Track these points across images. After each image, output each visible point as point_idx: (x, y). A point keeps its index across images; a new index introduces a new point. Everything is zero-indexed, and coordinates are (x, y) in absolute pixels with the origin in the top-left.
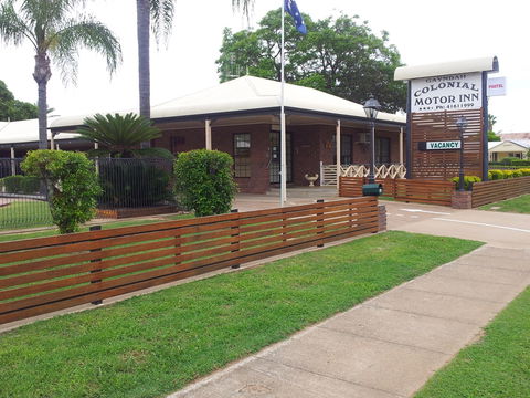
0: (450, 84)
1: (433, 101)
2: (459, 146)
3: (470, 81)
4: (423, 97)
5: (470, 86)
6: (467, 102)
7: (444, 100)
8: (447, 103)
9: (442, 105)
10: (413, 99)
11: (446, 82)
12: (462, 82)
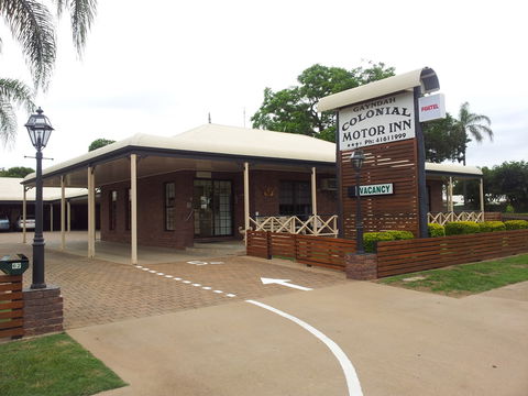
0: (378, 110)
1: (362, 134)
2: (391, 191)
3: (400, 105)
4: (351, 130)
5: (401, 111)
6: (398, 132)
7: (372, 132)
8: (377, 136)
9: (371, 138)
10: (341, 133)
11: (374, 109)
12: (392, 106)
